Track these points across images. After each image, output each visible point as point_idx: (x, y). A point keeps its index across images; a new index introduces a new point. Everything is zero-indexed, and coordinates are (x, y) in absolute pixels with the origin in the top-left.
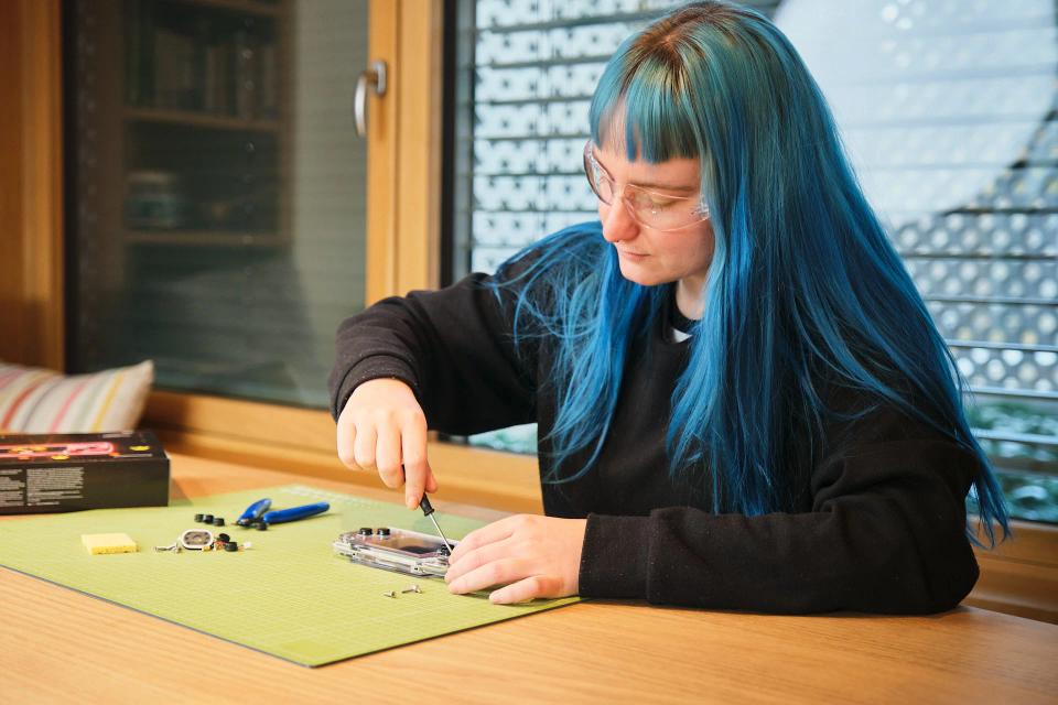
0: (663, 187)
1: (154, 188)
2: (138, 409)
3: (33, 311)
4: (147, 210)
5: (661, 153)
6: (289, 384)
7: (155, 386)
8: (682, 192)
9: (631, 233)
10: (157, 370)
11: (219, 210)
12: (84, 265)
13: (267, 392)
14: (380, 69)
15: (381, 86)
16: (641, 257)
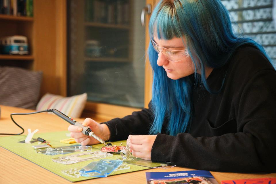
0: (173, 47)
1: (93, 45)
2: (83, 107)
3: (58, 80)
4: (91, 51)
5: (169, 37)
6: (126, 100)
7: (88, 100)
8: (179, 49)
9: (167, 63)
10: (88, 96)
11: (112, 51)
12: (73, 67)
13: (121, 103)
14: (149, 7)
15: (149, 12)
16: (171, 71)
